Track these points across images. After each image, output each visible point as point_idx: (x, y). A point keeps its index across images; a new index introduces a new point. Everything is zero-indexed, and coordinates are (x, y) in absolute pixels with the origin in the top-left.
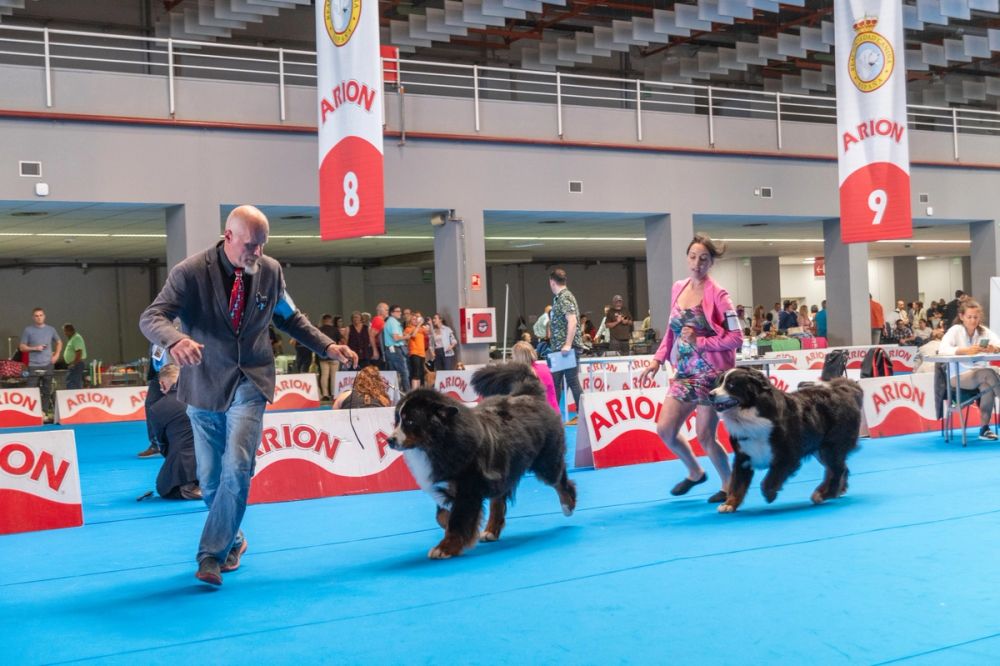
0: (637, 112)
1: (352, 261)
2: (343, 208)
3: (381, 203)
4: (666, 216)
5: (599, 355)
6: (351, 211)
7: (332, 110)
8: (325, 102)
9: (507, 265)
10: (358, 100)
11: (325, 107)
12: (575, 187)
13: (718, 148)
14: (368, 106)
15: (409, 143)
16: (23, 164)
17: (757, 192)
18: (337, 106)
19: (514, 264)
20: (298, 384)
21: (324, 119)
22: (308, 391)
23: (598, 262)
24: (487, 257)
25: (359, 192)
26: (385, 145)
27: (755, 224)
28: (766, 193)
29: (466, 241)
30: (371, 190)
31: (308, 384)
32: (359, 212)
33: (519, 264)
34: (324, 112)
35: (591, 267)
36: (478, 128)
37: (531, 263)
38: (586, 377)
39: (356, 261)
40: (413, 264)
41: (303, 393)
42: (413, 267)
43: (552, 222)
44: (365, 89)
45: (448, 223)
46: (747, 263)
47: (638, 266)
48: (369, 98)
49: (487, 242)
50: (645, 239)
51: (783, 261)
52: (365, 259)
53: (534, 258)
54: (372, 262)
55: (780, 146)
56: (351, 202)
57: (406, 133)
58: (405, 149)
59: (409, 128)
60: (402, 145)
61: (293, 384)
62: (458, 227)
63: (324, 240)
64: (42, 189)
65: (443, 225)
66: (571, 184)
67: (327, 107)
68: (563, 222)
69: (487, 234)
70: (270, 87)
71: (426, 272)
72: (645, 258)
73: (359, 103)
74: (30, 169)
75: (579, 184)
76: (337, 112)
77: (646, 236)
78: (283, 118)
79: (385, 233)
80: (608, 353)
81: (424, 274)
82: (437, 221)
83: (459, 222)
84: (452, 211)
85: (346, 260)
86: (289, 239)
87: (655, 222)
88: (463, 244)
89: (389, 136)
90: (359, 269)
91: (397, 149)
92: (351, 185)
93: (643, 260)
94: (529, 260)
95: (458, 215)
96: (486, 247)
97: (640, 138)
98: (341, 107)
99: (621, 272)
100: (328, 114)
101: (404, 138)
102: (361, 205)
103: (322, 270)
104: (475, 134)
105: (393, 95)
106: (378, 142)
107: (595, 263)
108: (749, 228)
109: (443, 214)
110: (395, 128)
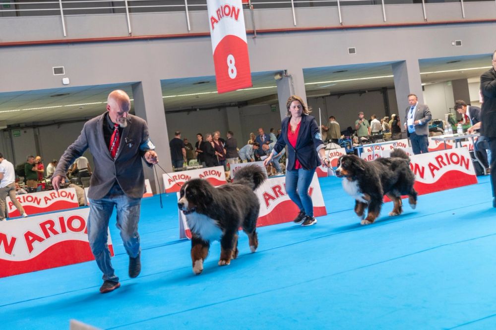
0: (382, 6)
1: (232, 104)
2: (228, 75)
3: (249, 70)
4: (403, 62)
5: (373, 142)
6: (233, 76)
7: (217, 22)
8: (212, 18)
9: (317, 98)
10: (230, 15)
11: (213, 21)
12: (352, 51)
13: (429, 21)
14: (236, 18)
15: (259, 36)
16: (55, 69)
17: (453, 44)
18: (219, 20)
19: (320, 97)
20: (213, 173)
21: (213, 28)
22: (219, 176)
23: (367, 91)
24: (307, 95)
25: (236, 65)
26: (247, 38)
27: (454, 61)
28: (459, 43)
29: (295, 87)
30: (242, 63)
31: (220, 171)
32: (237, 76)
33: (323, 97)
34: (213, 23)
35: (363, 94)
36: (296, 24)
37: (330, 95)
38: (369, 155)
39: (234, 104)
40: (265, 102)
41: (216, 177)
42: (265, 104)
43: (341, 71)
44: (234, 8)
45: (284, 77)
46: (450, 84)
47: (389, 92)
48: (236, 13)
49: (306, 86)
50: (393, 76)
51: (470, 81)
52: (238, 102)
53: (331, 93)
54: (243, 103)
55: (464, 17)
56: (232, 71)
57: (257, 31)
58: (256, 39)
59: (258, 28)
60: (255, 37)
61: (211, 173)
62: (289, 79)
63: (219, 93)
64: (66, 81)
65: (281, 79)
66: (350, 49)
67: (214, 21)
68: (346, 71)
69: (305, 82)
70: (181, 13)
71: (272, 106)
72: (394, 86)
73: (231, 16)
74: (59, 71)
75: (354, 49)
76: (220, 22)
77: (393, 74)
78: (189, 29)
79: (252, 86)
80: (378, 140)
81: (271, 107)
82: (278, 77)
83: (290, 76)
84: (286, 71)
85: (229, 104)
86: (198, 95)
87: (398, 66)
88: (293, 88)
89: (249, 33)
90: (237, 108)
91: (252, 40)
92: (231, 62)
93: (393, 88)
94: (330, 94)
95: (289, 73)
96: (306, 89)
97: (385, 20)
98: (221, 20)
99: (380, 96)
100: (215, 24)
101: (255, 34)
102: (238, 72)
103: (216, 110)
104: (295, 27)
105: (247, 10)
106: (244, 37)
107: (365, 92)
108: (450, 64)
109: (281, 73)
110: (251, 29)
